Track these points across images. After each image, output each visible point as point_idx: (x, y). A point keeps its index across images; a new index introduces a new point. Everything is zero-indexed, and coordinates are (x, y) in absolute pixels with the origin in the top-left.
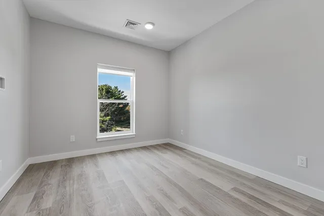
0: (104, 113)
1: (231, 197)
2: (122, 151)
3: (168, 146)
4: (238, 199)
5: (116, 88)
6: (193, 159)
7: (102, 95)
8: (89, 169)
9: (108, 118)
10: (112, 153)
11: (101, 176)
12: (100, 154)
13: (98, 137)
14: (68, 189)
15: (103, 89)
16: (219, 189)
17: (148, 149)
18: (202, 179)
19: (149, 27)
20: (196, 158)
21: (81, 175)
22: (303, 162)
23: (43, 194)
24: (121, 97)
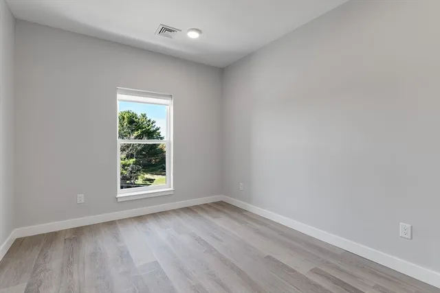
0: (125, 153)
1: (309, 282)
2: (154, 215)
3: (221, 207)
4: (320, 286)
5: (144, 116)
6: (258, 226)
7: (122, 126)
8: (106, 244)
9: (132, 161)
10: (140, 219)
11: (124, 256)
12: (123, 221)
13: (118, 196)
14: (76, 276)
15: (124, 118)
16: (294, 271)
17: (193, 211)
18: (269, 257)
19: (193, 35)
20: (262, 224)
21: (94, 255)
22: (406, 231)
23: (39, 286)
24: (152, 129)
